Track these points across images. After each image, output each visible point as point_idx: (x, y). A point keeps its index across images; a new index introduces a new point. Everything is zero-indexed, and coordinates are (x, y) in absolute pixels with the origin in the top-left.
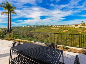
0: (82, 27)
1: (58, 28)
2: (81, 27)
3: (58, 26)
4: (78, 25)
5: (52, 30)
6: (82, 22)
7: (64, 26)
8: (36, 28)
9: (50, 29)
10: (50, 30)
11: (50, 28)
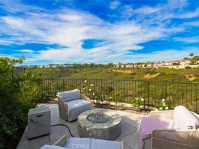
0: (192, 66)
1: (129, 69)
2: (190, 66)
3: (127, 66)
4: (181, 63)
5: (116, 74)
6: (192, 55)
7: (143, 66)
8: (73, 70)
9: (109, 73)
10: (110, 75)
11: (109, 70)
